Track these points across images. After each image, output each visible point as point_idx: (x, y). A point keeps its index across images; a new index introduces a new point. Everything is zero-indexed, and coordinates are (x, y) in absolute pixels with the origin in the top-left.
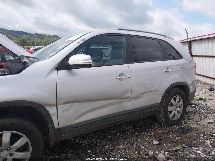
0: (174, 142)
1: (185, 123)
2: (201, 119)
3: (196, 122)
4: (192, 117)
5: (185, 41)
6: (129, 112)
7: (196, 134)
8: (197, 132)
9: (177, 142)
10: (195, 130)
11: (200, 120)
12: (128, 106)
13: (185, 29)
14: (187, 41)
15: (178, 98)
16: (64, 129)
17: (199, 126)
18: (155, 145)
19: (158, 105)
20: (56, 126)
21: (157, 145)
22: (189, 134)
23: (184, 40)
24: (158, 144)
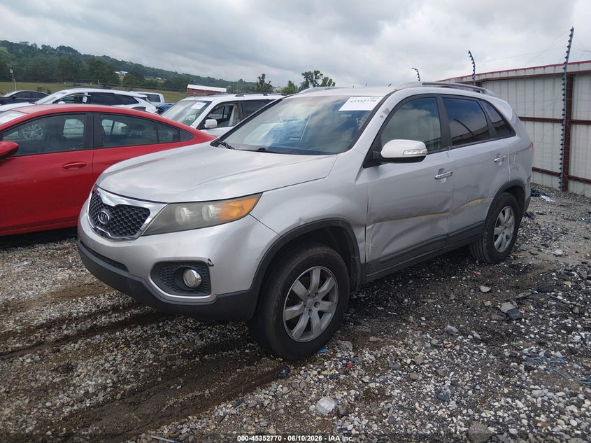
0: (512, 288)
1: (515, 258)
2: (539, 251)
3: (532, 256)
4: (522, 248)
5: (465, 80)
6: (446, 236)
7: (543, 273)
8: (543, 271)
9: (518, 287)
10: (538, 268)
11: (537, 252)
12: (445, 226)
13: (470, 53)
14: (473, 80)
15: (507, 210)
16: (371, 265)
17: (540, 261)
18: (484, 293)
19: (482, 225)
20: (362, 261)
21: (488, 292)
22: (530, 275)
23: (462, 78)
24: (490, 291)
